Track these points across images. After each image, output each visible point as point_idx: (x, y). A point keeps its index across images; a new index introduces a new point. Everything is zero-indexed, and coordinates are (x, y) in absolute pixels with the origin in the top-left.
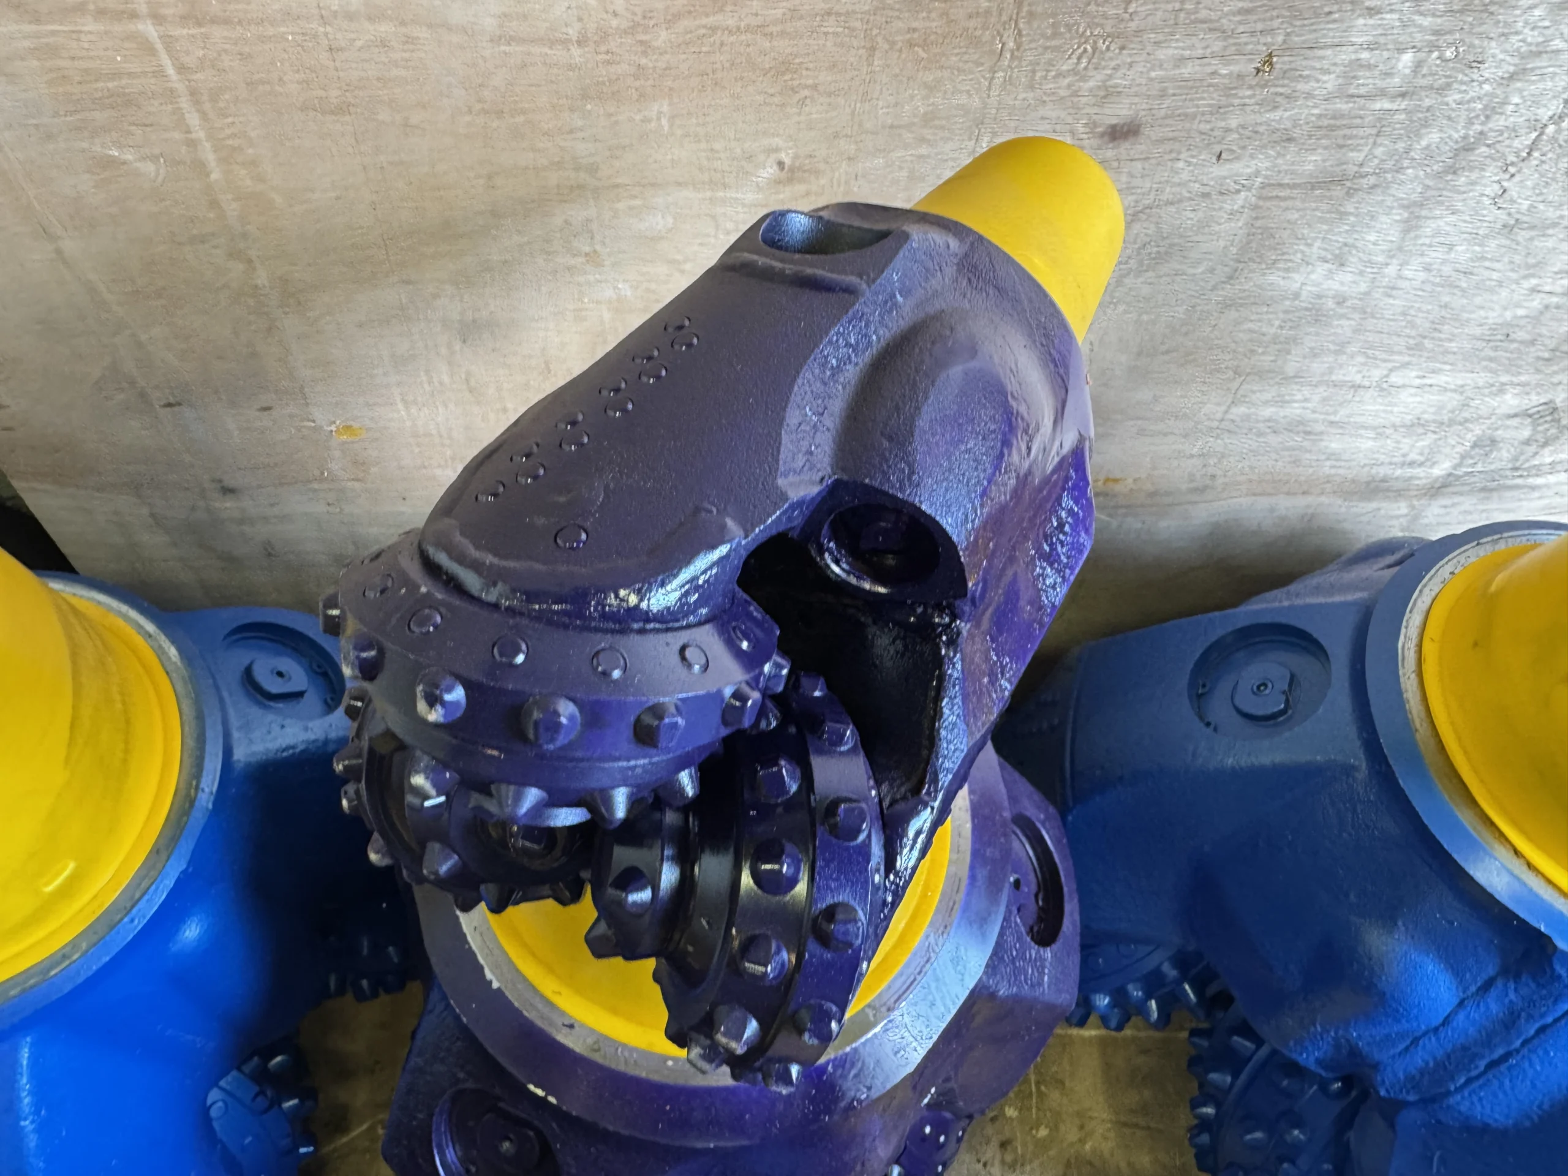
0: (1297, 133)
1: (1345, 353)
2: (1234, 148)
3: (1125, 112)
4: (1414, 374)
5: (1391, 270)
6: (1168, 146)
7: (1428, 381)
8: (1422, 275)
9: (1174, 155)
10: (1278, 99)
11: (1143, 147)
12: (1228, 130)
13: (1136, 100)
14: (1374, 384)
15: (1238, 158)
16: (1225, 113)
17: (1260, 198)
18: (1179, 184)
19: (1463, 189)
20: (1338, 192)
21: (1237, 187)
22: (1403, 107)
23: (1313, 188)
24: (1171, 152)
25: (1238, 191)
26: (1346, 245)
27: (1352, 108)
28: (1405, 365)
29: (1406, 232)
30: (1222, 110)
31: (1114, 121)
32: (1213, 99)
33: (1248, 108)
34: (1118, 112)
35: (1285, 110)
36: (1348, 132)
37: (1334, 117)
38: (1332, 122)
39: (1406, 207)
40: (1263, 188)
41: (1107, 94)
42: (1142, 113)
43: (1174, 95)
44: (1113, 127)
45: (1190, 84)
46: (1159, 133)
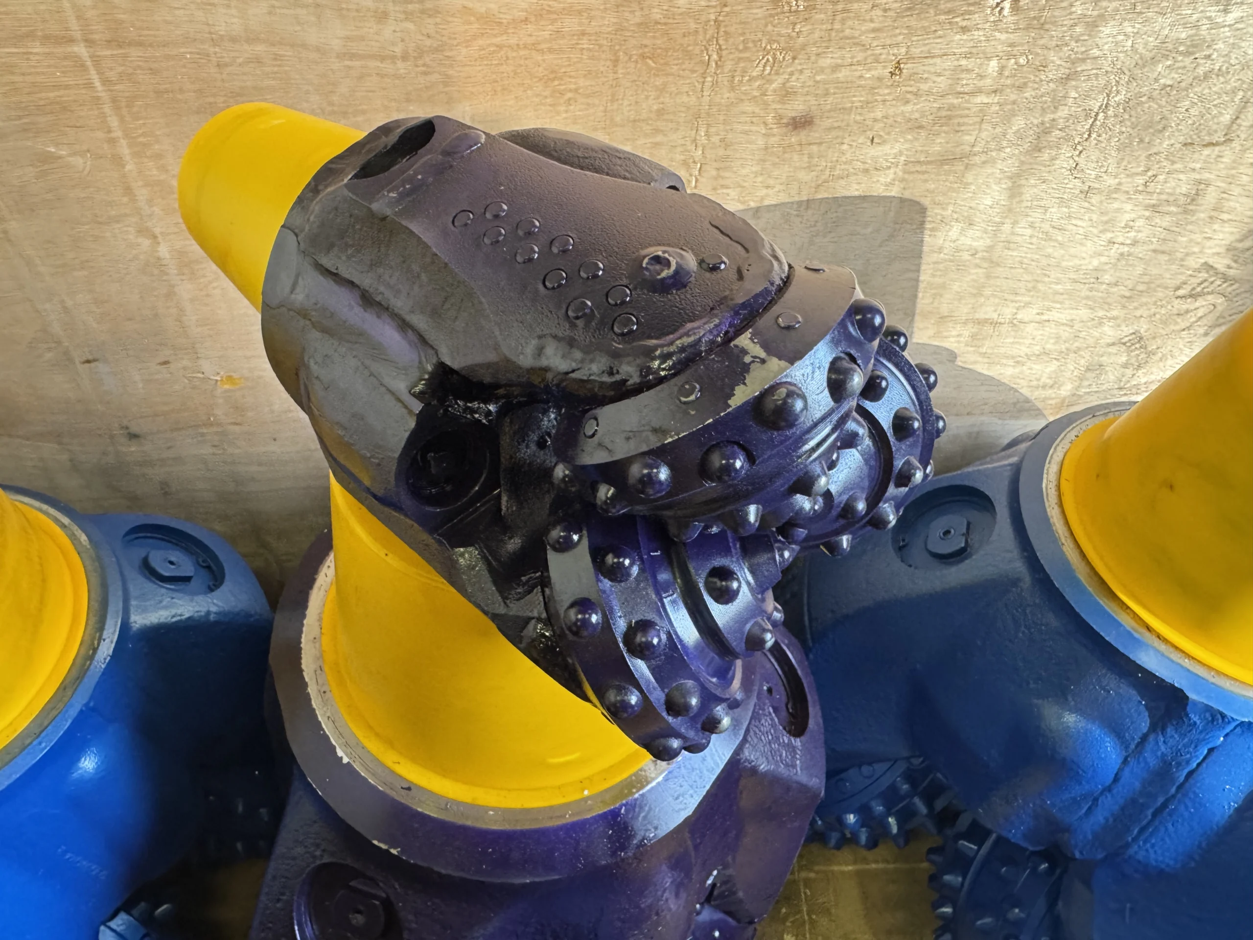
0: (924, 122)
1: (982, 295)
2: (882, 133)
3: (801, 107)
4: (1035, 311)
5: (1007, 228)
6: (834, 133)
7: (1045, 317)
8: (1029, 232)
9: (839, 140)
10: (909, 96)
11: (817, 135)
12: (875, 120)
13: (808, 98)
14: (1007, 321)
15: (884, 142)
16: (873, 107)
17: (905, 172)
18: (845, 163)
19: (1048, 163)
20: (959, 167)
21: (889, 164)
22: (996, 101)
23: (942, 165)
24: (837, 137)
25: (889, 168)
26: (971, 208)
27: (962, 102)
28: (1027, 304)
29: (1012, 197)
30: (870, 105)
31: (794, 114)
32: (862, 96)
33: (888, 103)
34: (796, 107)
35: (915, 104)
36: (961, 120)
37: (949, 110)
38: (949, 113)
39: (1010, 178)
40: (905, 165)
41: (786, 93)
42: (813, 108)
43: (834, 94)
44: (794, 119)
45: (845, 85)
46: (828, 123)
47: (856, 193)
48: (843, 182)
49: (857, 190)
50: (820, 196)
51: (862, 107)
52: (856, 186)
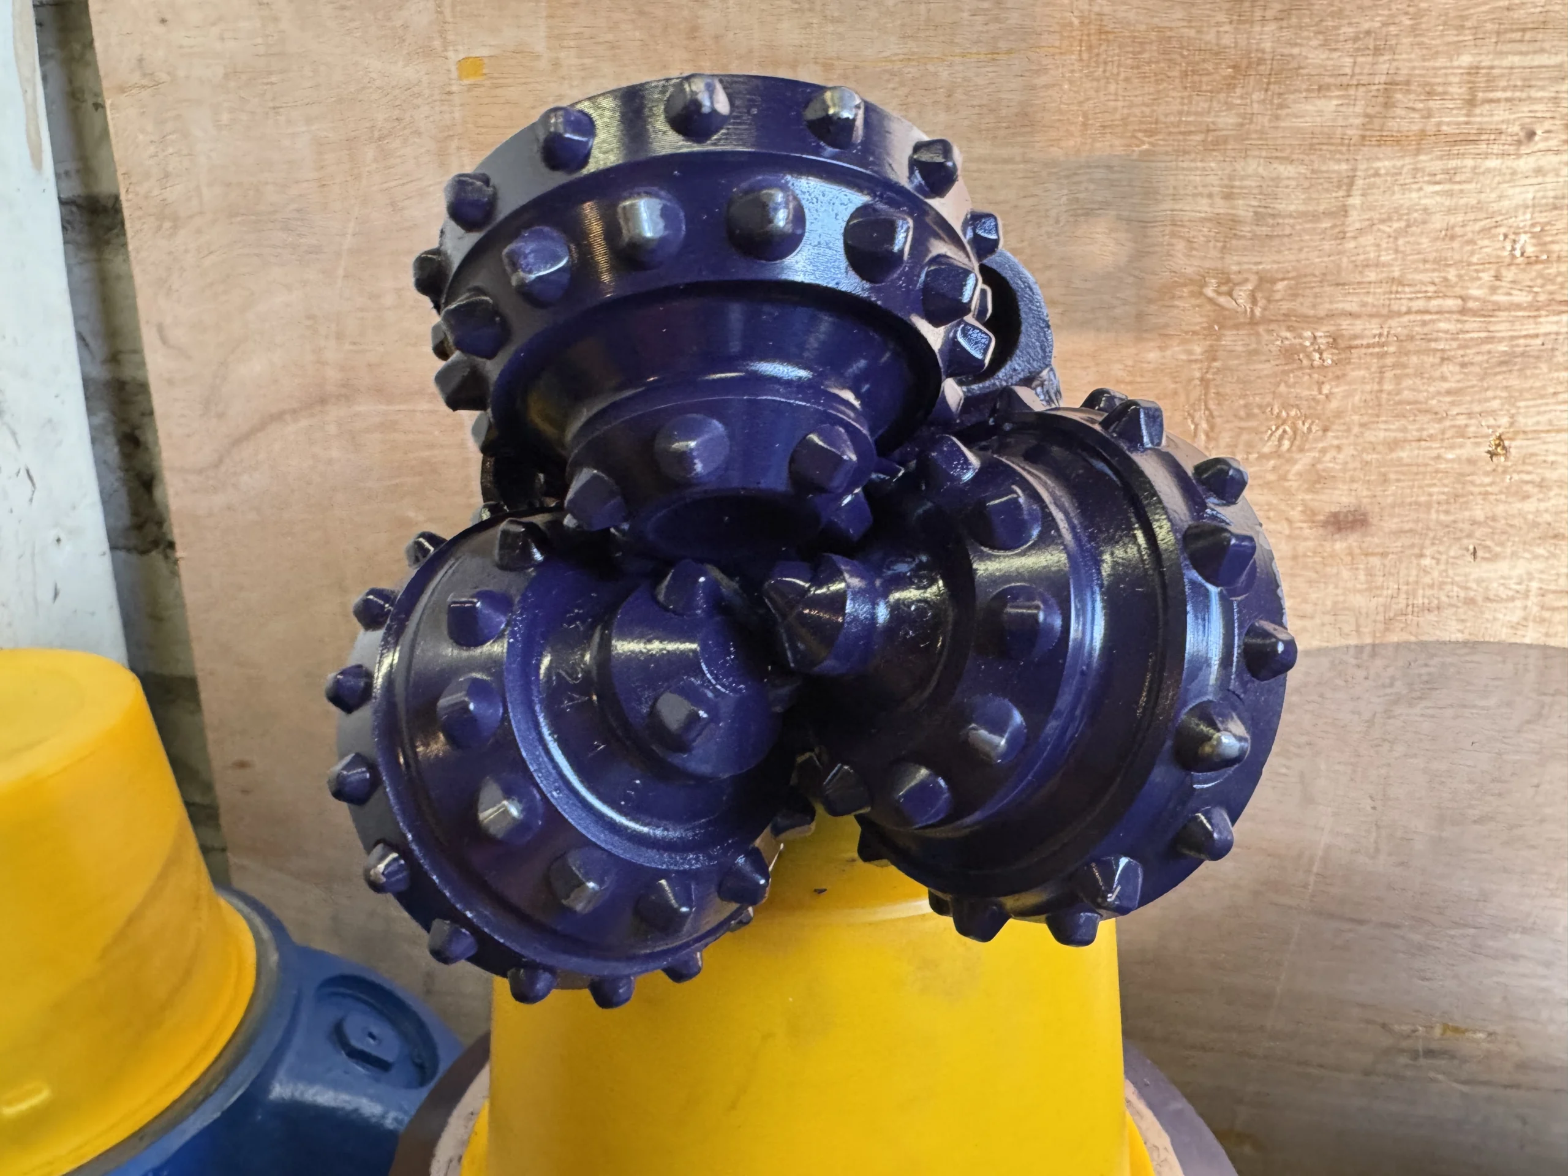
2: (1489, 543)
3: (1345, 500)
6: (1406, 540)
9: (1416, 551)
10: (1527, 488)
11: (1376, 540)
12: (1474, 522)
13: (1355, 486)
15: (1498, 557)
17: (1543, 607)
18: (1432, 586)
21: (1511, 593)
24: (1413, 546)
25: (1513, 599)
30: (1462, 500)
31: (1334, 509)
32: (1445, 486)
33: (1493, 497)
34: (1339, 498)
35: (1540, 501)
40: (1542, 595)
41: (1317, 479)
42: (1365, 501)
43: (1398, 480)
44: (1335, 515)
45: (1414, 469)
46: (1392, 524)
47: (1460, 637)
48: (1432, 617)
49: (1462, 632)
50: (1394, 638)
51: (1448, 503)
52: (1454, 625)
